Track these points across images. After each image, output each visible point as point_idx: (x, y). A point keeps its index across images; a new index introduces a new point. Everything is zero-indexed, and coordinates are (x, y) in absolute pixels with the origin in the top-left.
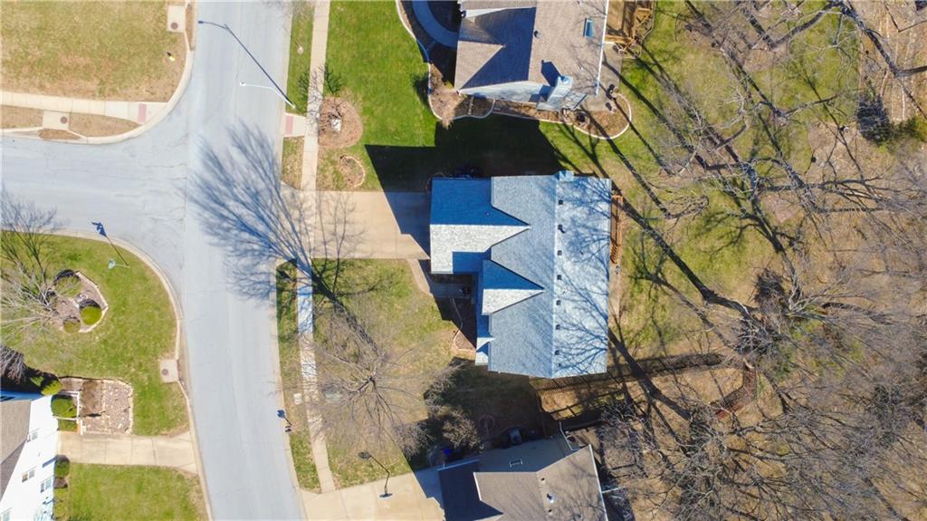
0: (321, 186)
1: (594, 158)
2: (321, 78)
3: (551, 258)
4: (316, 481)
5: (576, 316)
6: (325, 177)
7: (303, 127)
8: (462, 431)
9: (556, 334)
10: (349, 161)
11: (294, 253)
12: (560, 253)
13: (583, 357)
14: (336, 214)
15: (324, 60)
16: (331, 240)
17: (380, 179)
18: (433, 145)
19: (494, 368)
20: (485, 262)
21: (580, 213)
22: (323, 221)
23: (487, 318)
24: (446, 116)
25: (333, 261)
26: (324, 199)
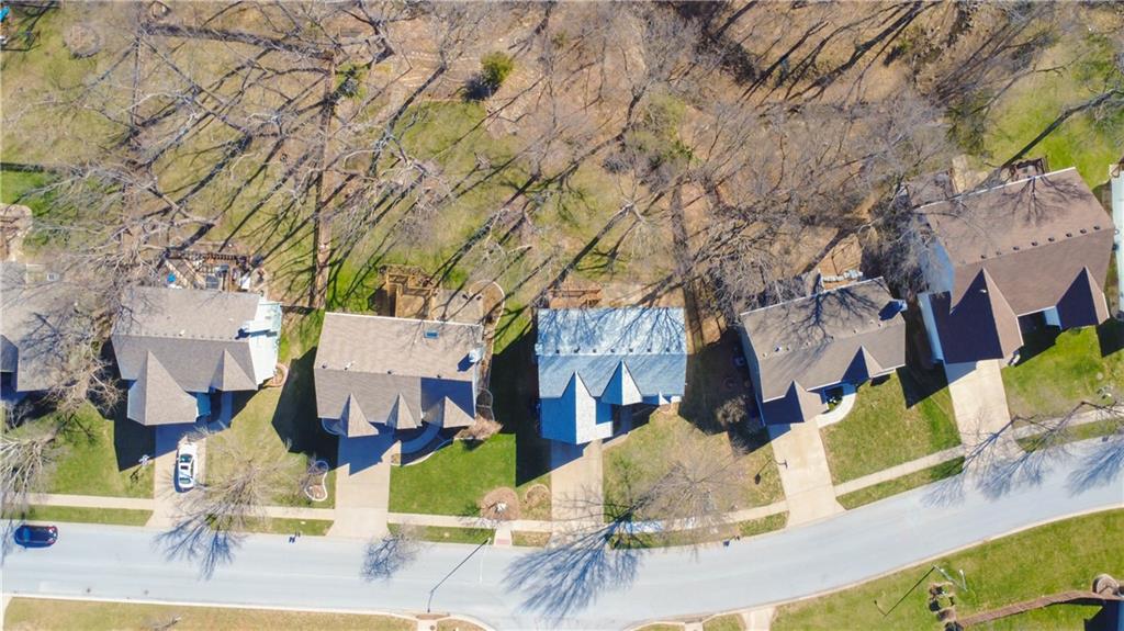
0: (549, 519)
1: (519, 312)
2: (467, 520)
3: (599, 358)
4: (779, 515)
5: (642, 338)
6: (541, 514)
7: (504, 532)
8: (733, 410)
9: (655, 351)
10: (529, 497)
11: (600, 539)
12: (594, 351)
13: (672, 329)
14: (570, 508)
15: (454, 517)
16: (589, 511)
17: (542, 474)
18: (514, 435)
19: (682, 392)
20: (603, 400)
21: (565, 337)
22: (575, 517)
23: (644, 398)
24: (493, 427)
25: (606, 508)
26: (558, 516)
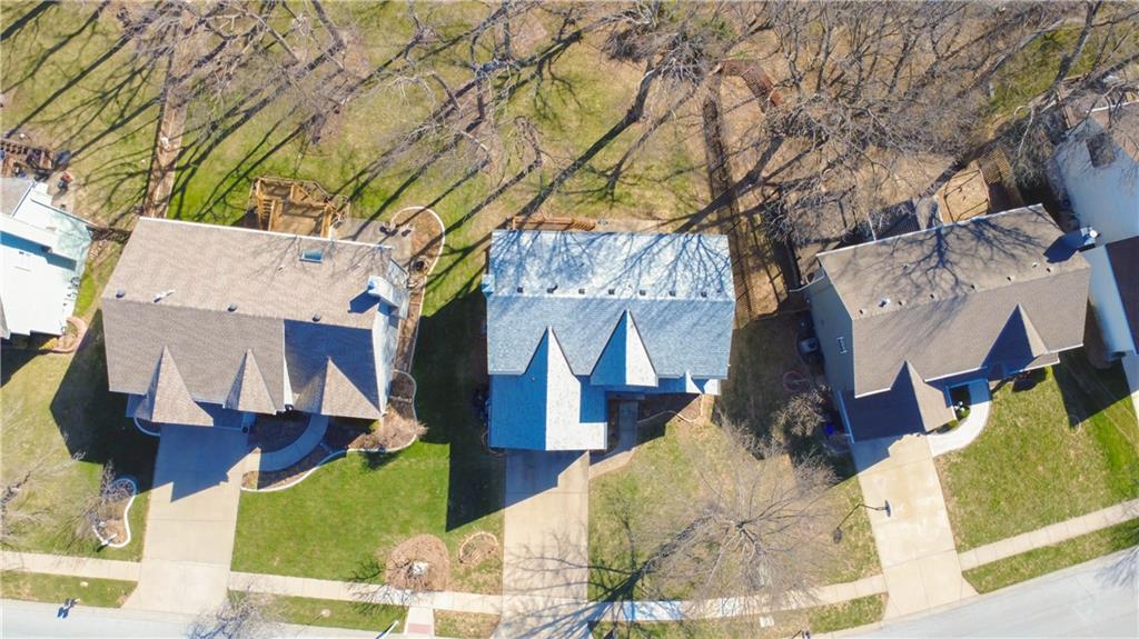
0: (497, 588)
1: (467, 251)
2: (361, 587)
3: (588, 302)
4: (872, 599)
5: (659, 272)
6: (485, 583)
7: (422, 611)
8: (804, 412)
9: (681, 296)
10: (466, 552)
11: (581, 624)
12: (581, 292)
13: (709, 264)
14: (533, 570)
15: (339, 584)
16: (565, 576)
17: (489, 513)
18: (448, 446)
19: (724, 372)
20: (592, 383)
21: (533, 267)
22: (540, 586)
23: (663, 381)
24: (412, 429)
25: (592, 573)
26: (512, 584)
